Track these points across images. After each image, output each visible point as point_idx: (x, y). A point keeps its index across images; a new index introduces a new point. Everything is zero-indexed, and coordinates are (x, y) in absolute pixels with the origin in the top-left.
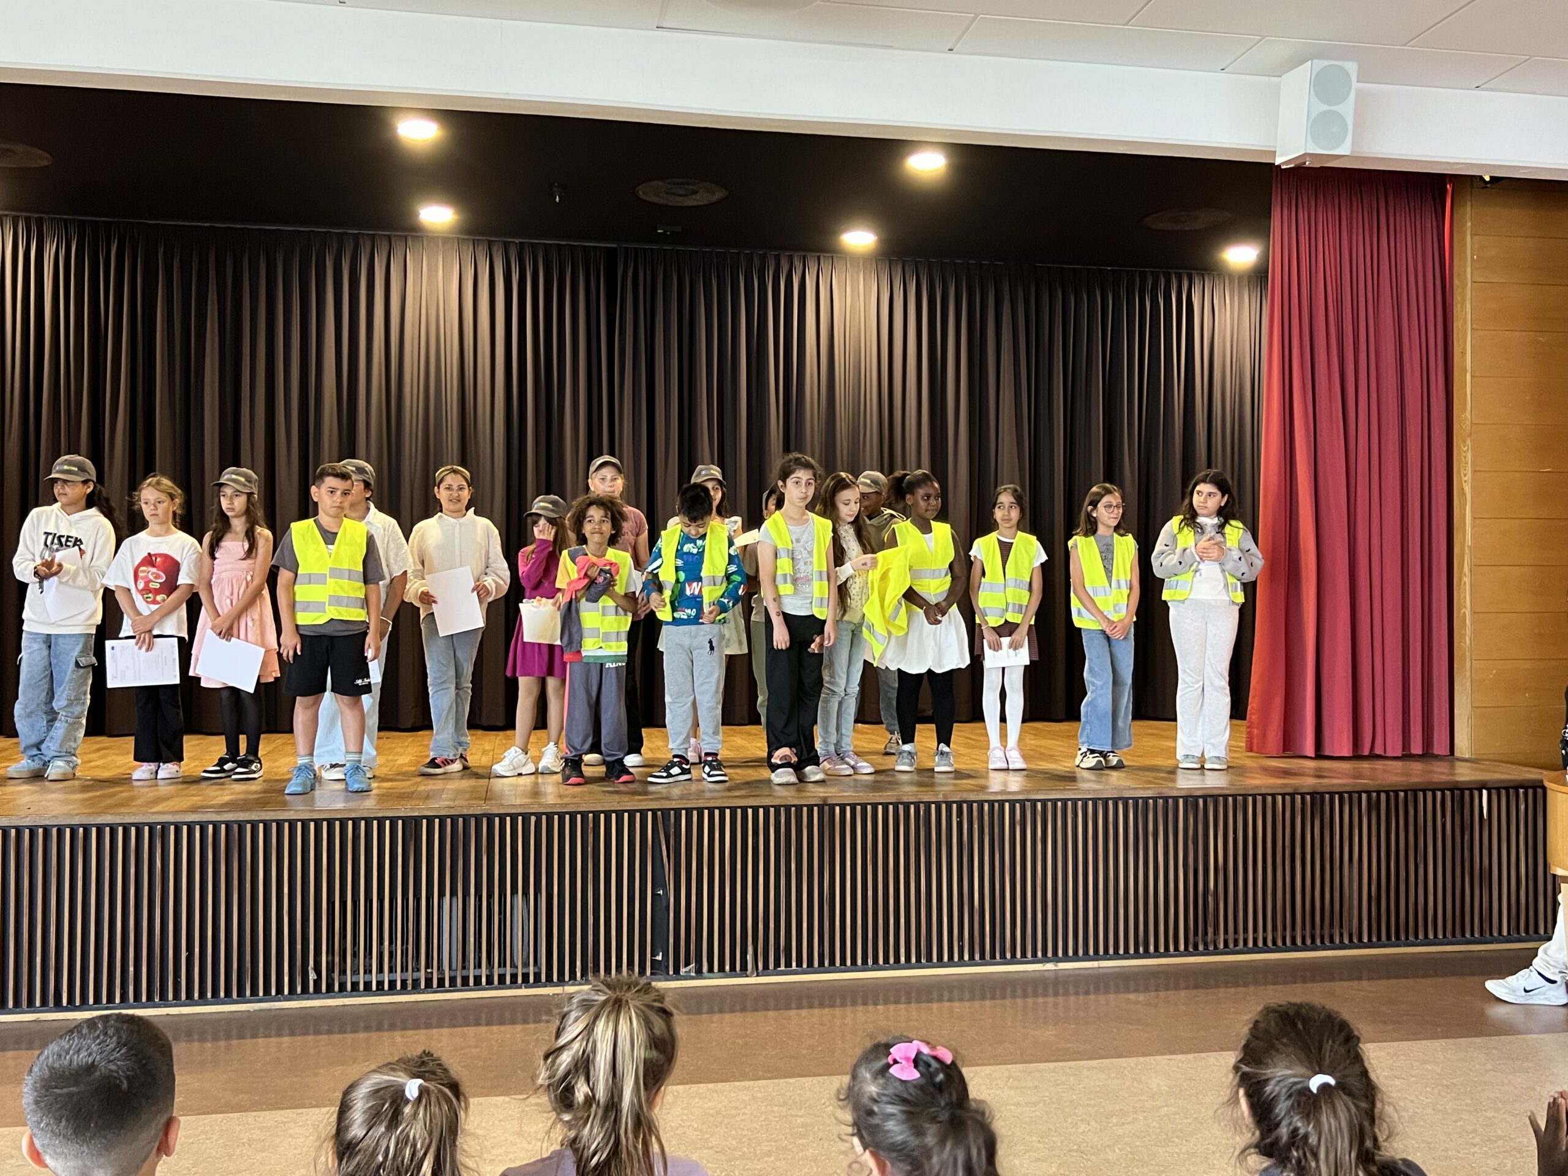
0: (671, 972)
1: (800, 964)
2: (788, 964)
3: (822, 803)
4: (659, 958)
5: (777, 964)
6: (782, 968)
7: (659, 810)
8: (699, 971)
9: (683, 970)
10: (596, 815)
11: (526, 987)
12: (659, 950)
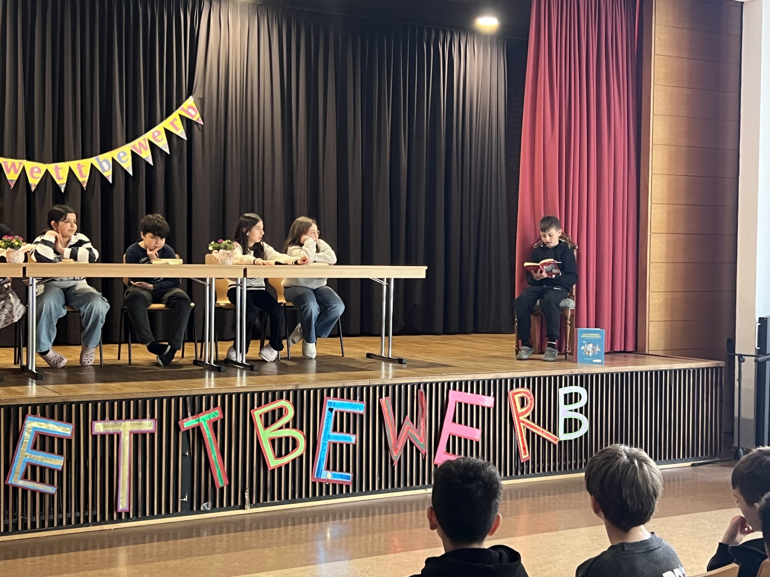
0: (195, 509)
1: (279, 498)
2: (273, 498)
3: (294, 388)
4: (185, 499)
5: (265, 499)
6: (269, 501)
7: (188, 396)
8: (214, 505)
9: (204, 506)
10: (145, 400)
11: (93, 525)
12: (187, 493)
